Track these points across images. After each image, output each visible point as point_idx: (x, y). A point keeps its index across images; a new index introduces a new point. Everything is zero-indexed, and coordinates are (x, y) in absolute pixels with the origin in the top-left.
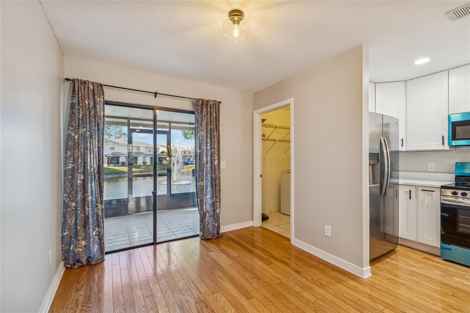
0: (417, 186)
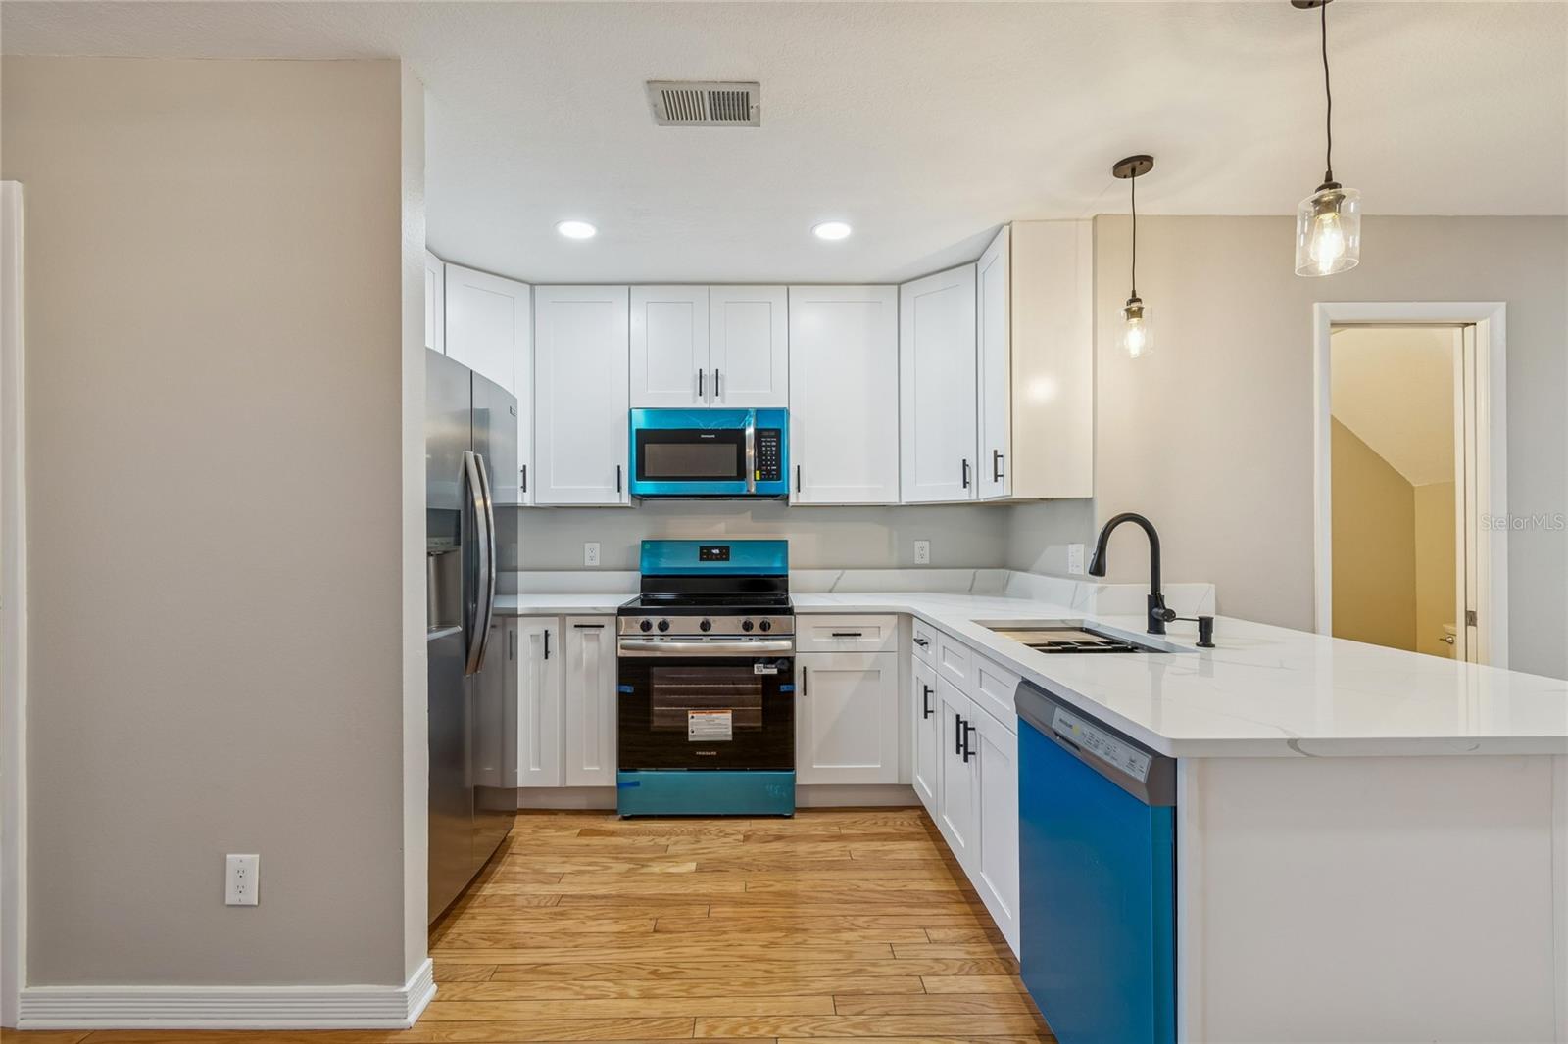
0: (562, 616)
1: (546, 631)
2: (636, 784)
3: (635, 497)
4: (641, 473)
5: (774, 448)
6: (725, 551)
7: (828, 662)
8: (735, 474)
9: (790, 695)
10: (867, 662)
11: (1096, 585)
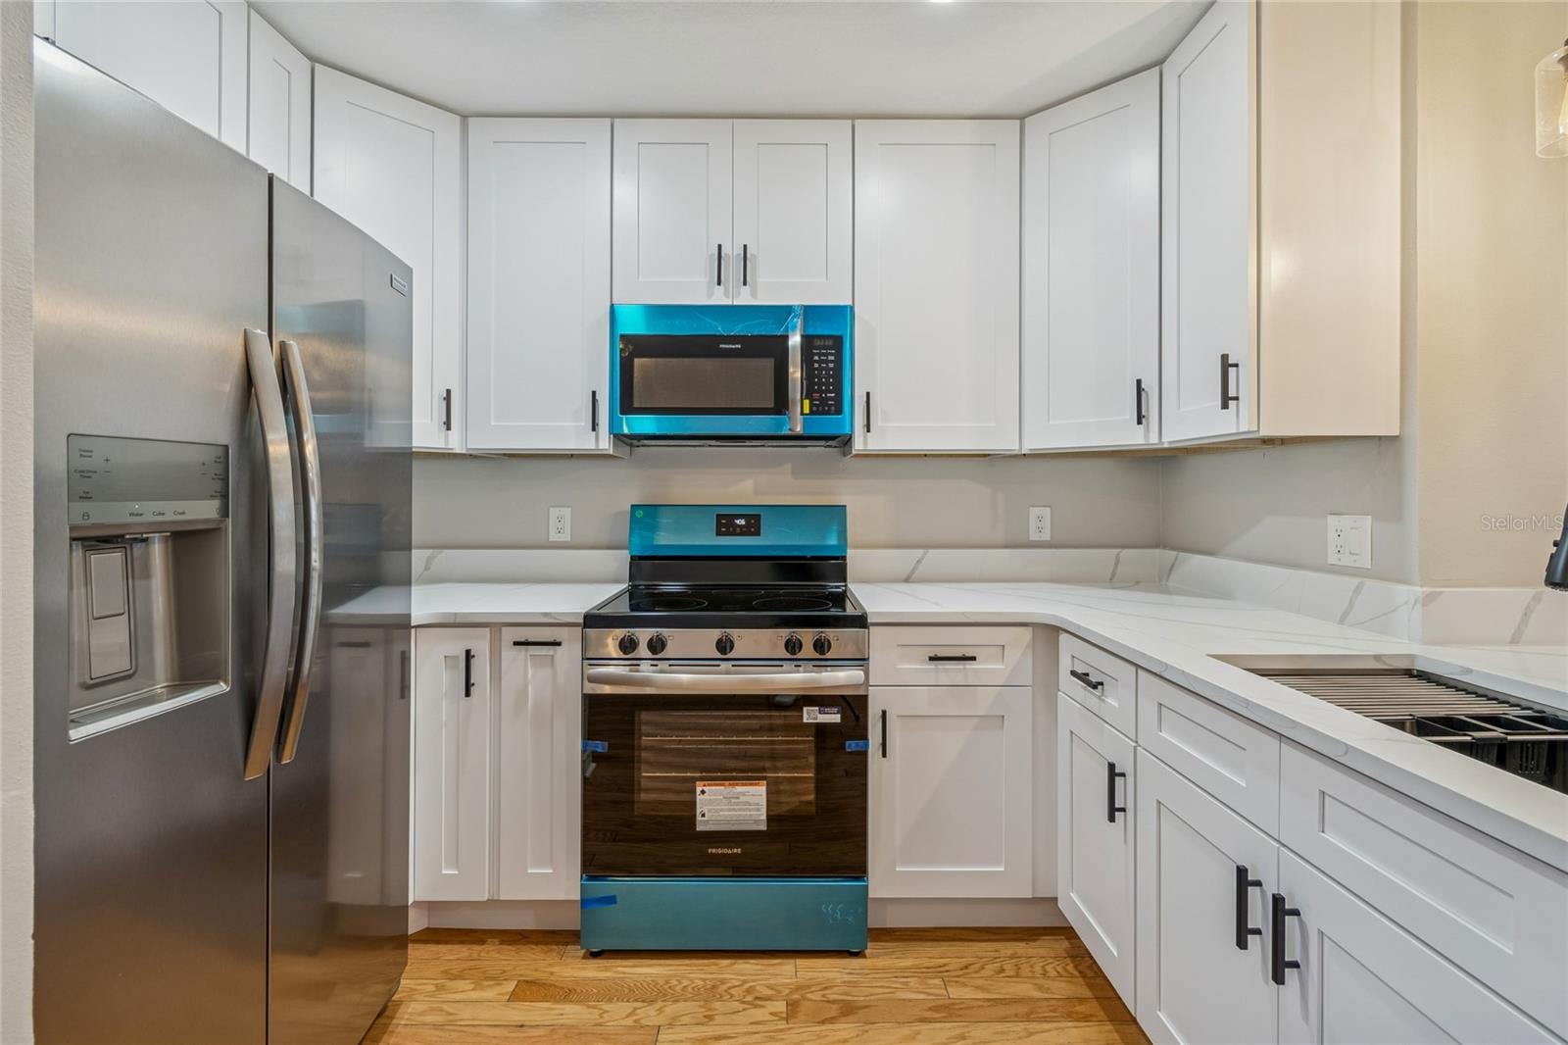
0: (494, 626)
1: (468, 652)
2: (612, 900)
3: (619, 438)
4: (627, 403)
5: (831, 365)
6: (753, 523)
7: (920, 701)
8: (771, 405)
9: (863, 755)
10: (984, 702)
11: (1419, 590)
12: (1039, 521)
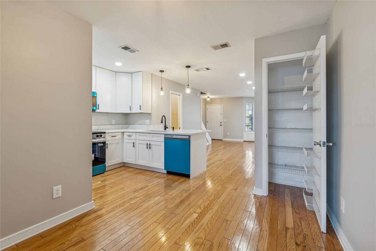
7: (111, 142)
9: (105, 149)
10: (117, 141)
11: (153, 125)
12: (114, 122)
